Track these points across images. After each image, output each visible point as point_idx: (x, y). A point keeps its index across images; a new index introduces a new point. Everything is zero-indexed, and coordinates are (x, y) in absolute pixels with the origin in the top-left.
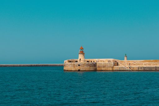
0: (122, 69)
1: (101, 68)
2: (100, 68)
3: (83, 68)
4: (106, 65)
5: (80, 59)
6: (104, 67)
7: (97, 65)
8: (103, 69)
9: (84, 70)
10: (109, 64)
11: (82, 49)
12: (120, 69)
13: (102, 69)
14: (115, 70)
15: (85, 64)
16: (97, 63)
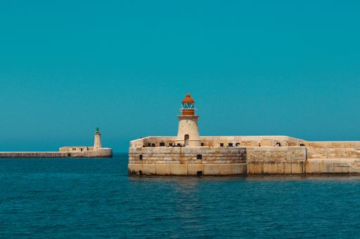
0: (338, 170)
1: (262, 168)
2: (259, 166)
3: (211, 168)
4: (280, 157)
5: (187, 137)
6: (273, 163)
7: (248, 158)
8: (268, 168)
9: (216, 171)
10: (289, 153)
11: (189, 102)
12: (331, 171)
13: (266, 170)
14: (313, 174)
15: (219, 153)
16: (247, 151)
